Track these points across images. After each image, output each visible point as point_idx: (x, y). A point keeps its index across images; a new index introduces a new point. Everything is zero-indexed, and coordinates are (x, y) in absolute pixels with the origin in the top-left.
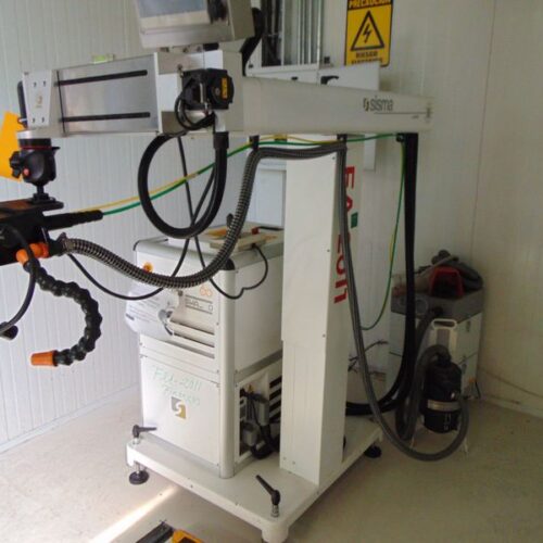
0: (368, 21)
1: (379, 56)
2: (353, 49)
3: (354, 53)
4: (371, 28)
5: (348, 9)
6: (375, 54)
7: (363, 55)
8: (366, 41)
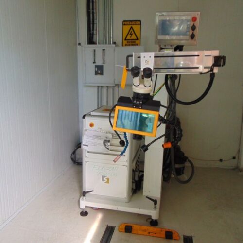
0: (131, 30)
1: (136, 43)
2: (126, 39)
3: (126, 41)
4: (133, 32)
5: (123, 25)
6: (135, 42)
7: (129, 42)
8: (131, 37)
